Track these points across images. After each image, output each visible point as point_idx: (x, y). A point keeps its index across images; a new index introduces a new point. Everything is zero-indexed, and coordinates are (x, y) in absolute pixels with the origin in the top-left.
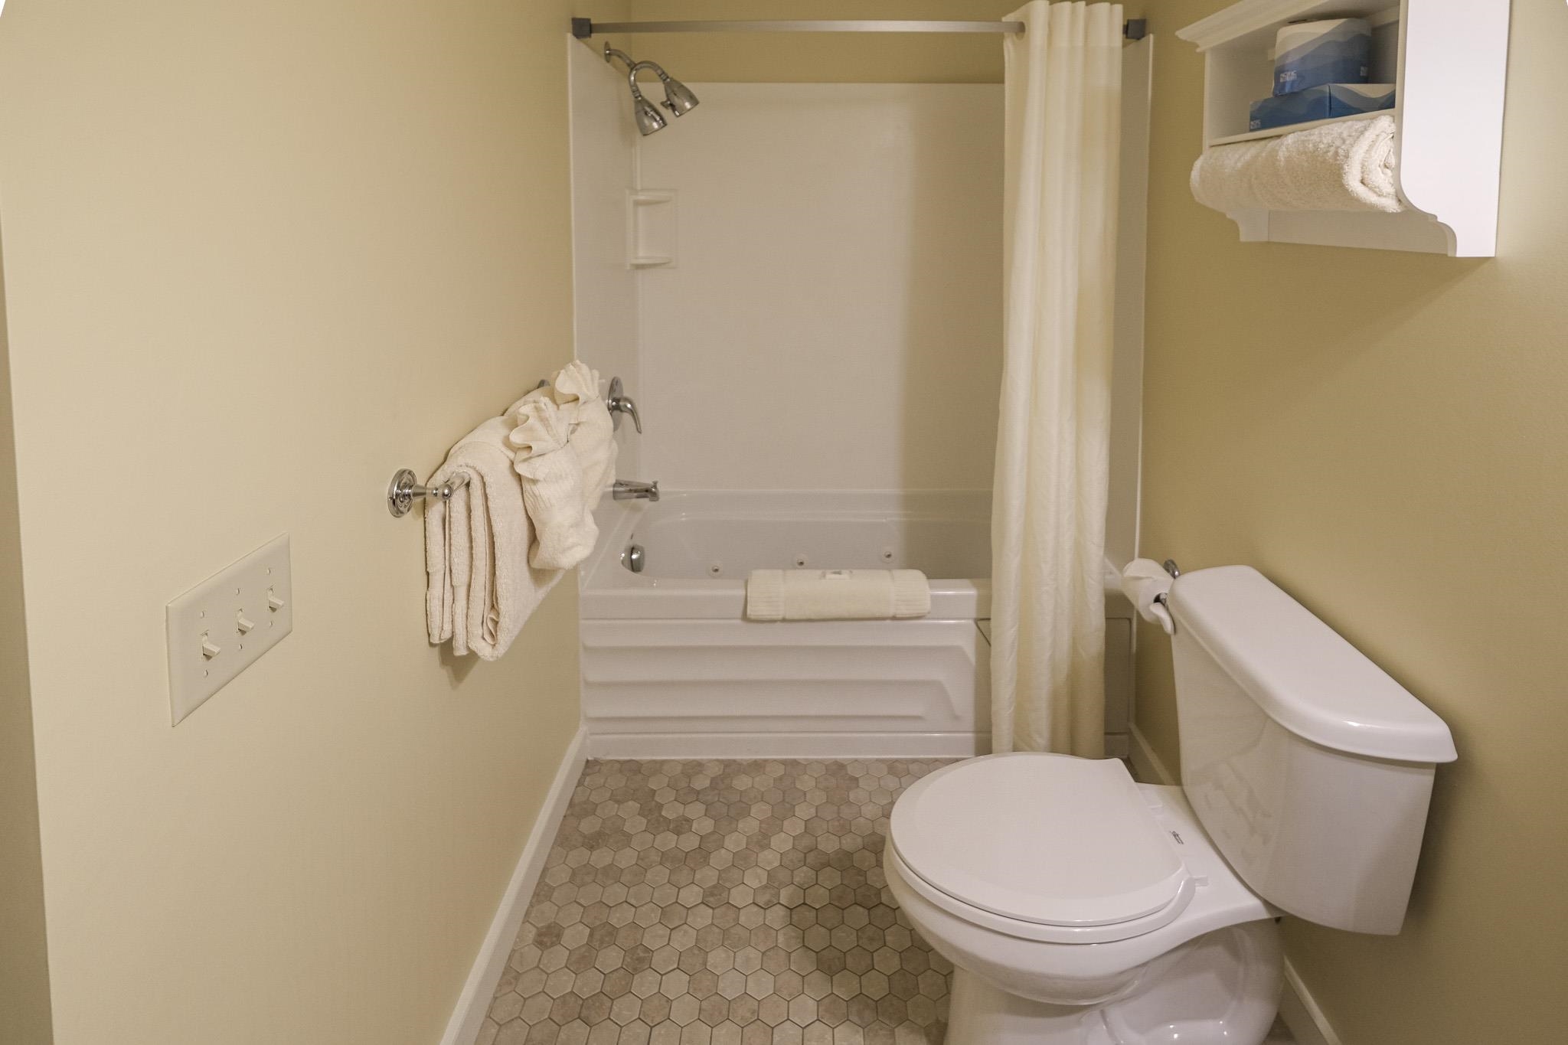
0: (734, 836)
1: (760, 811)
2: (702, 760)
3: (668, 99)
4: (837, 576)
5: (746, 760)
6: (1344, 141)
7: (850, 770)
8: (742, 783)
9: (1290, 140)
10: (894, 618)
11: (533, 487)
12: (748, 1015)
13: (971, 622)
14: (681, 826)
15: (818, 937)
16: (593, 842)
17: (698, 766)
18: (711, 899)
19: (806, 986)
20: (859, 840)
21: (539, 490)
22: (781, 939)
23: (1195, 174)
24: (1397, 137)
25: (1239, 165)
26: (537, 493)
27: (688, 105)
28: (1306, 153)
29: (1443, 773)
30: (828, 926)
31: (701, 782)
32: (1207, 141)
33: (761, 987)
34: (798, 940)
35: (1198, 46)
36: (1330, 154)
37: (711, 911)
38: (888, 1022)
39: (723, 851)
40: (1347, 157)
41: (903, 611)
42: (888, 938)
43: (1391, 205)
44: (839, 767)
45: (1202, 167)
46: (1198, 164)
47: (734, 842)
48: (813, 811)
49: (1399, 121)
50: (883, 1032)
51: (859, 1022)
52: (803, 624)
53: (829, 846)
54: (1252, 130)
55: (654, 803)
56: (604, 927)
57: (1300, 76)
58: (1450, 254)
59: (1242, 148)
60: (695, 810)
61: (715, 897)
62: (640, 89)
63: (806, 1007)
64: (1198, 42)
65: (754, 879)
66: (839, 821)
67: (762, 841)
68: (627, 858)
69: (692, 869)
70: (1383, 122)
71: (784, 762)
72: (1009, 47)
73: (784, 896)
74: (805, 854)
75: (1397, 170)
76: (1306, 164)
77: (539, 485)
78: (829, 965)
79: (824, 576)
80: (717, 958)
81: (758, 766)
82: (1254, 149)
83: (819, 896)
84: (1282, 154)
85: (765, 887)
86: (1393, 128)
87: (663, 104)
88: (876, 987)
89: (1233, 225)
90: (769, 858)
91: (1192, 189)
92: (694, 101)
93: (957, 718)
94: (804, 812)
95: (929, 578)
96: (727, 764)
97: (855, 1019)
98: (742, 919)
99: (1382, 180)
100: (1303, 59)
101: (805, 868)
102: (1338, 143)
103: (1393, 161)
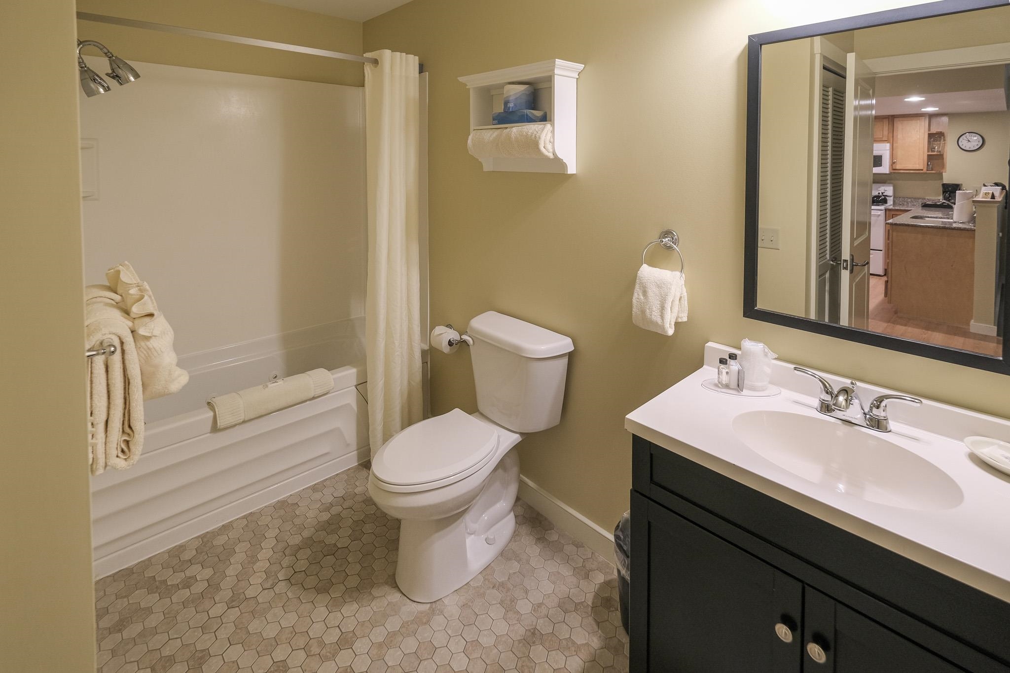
0: (231, 567)
1: (241, 549)
2: (182, 543)
3: (114, 72)
4: (276, 384)
5: (216, 529)
6: (537, 132)
7: (290, 501)
8: (221, 540)
9: (515, 130)
10: (314, 398)
11: (148, 343)
12: (290, 635)
13: (354, 387)
14: (187, 583)
15: (311, 581)
16: (119, 627)
17: (182, 548)
18: (234, 603)
19: (315, 604)
20: (313, 529)
21: (153, 343)
22: (290, 594)
23: (469, 141)
24: (553, 132)
25: (491, 138)
26: (151, 346)
27: (132, 79)
28: (523, 136)
29: (571, 356)
30: (315, 573)
31: (187, 556)
32: (472, 128)
33: (290, 620)
34: (301, 589)
35: (467, 86)
36: (533, 137)
37: (238, 608)
38: (365, 591)
39: (228, 578)
40: (540, 138)
41: (319, 392)
42: (349, 560)
43: (551, 156)
44: (282, 504)
45: (472, 139)
46: (470, 137)
47: (231, 571)
48: (277, 530)
49: (553, 125)
50: (366, 596)
51: (352, 600)
52: (256, 421)
53: (296, 540)
54: (493, 125)
55: (157, 583)
56: (161, 660)
57: (515, 105)
58: (566, 173)
59: (491, 132)
60: (194, 570)
61: (236, 600)
62: (85, 61)
63: (321, 611)
64: (467, 84)
65: (257, 580)
66: (296, 527)
67: (253, 559)
68: (153, 621)
69: (210, 598)
70: (548, 126)
71: (245, 517)
72: (368, 70)
73: (281, 576)
74: (283, 552)
75: (553, 143)
76: (523, 140)
77: (151, 341)
78: (323, 589)
79: (267, 386)
80: (254, 626)
81: (226, 528)
82: (497, 132)
83: (302, 565)
84: (513, 136)
85: (266, 579)
86: (551, 129)
87: (107, 74)
88: (353, 582)
89: (481, 164)
90: (262, 565)
91: (468, 147)
92: (137, 76)
93: (348, 445)
94: (271, 534)
95: (329, 371)
96: (202, 537)
97: (350, 600)
98: (260, 600)
99: (549, 146)
100: (516, 99)
101: (287, 558)
102: (535, 133)
103: (552, 140)
